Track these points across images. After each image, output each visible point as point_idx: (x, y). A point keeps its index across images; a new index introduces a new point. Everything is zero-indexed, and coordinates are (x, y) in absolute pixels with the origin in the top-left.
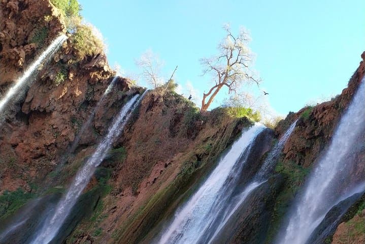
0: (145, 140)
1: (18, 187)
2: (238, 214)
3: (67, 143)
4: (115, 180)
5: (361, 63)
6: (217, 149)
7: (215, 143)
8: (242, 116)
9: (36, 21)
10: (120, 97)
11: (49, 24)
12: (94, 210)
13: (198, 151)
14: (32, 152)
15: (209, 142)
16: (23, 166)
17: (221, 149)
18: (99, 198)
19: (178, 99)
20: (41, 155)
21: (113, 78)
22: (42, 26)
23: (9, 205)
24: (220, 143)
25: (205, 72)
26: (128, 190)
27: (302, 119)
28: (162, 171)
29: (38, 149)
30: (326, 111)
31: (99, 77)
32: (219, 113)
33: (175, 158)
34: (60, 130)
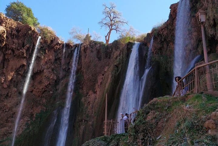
0: (89, 67)
1: (41, 110)
2: (146, 86)
3: (54, 81)
4: (83, 90)
5: (171, 10)
6: (123, 59)
7: (121, 58)
8: (128, 42)
9: (25, 35)
10: (70, 52)
11: (31, 34)
12: (79, 107)
13: (115, 64)
14: (41, 91)
15: (119, 58)
16: (39, 99)
17: (125, 59)
18: (79, 100)
19: (95, 43)
20: (45, 91)
21: (64, 45)
22: (28, 36)
23: (41, 119)
24: (123, 57)
25: (102, 26)
26: (91, 92)
27: (155, 36)
28: (102, 78)
29: (42, 89)
30: (163, 30)
31: (58, 47)
32: (116, 43)
33: (106, 70)
34: (49, 77)
